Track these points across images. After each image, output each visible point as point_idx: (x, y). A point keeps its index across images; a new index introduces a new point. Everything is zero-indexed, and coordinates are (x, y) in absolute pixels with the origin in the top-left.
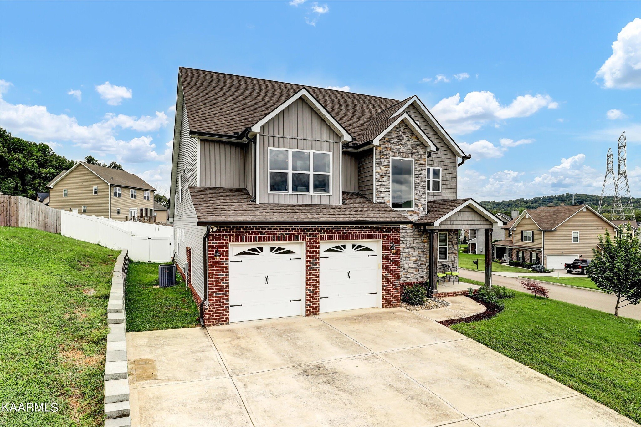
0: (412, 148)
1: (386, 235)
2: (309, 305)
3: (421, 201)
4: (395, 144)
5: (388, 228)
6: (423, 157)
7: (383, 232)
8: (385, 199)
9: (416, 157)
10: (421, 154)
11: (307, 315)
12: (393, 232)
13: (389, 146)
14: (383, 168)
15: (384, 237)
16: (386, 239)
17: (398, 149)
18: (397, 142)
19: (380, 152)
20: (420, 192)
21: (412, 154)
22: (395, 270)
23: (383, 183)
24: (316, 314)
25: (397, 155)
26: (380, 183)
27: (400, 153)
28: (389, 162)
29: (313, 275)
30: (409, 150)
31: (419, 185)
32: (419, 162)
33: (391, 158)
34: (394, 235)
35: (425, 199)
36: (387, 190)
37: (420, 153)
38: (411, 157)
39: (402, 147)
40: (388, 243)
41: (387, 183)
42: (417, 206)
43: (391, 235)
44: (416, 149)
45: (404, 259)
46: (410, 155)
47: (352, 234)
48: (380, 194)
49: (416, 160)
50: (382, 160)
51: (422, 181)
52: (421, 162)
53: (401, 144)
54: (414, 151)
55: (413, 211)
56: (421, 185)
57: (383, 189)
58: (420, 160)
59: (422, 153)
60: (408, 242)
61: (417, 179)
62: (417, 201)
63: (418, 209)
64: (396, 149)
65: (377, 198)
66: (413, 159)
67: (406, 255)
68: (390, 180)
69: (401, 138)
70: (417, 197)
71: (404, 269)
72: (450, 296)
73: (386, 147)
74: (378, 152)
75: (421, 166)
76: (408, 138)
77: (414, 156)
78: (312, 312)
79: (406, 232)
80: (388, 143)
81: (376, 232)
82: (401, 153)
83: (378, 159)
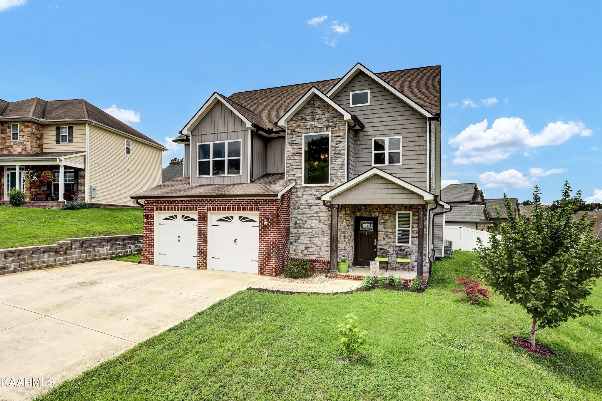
0: (328, 121)
1: (262, 208)
2: (199, 260)
3: (337, 176)
4: (308, 121)
5: (264, 201)
6: (341, 128)
7: (259, 205)
8: (296, 175)
9: (333, 129)
10: (339, 126)
11: (198, 268)
12: (268, 205)
13: (301, 124)
14: (295, 147)
15: (260, 210)
16: (262, 212)
17: (311, 125)
18: (310, 118)
19: (292, 132)
20: (338, 166)
21: (327, 127)
22: (270, 241)
23: (295, 160)
24: (203, 269)
25: (310, 131)
26: (291, 161)
27: (313, 128)
28: (301, 140)
29: (202, 238)
30: (324, 124)
31: (336, 158)
32: (336, 135)
33: (303, 135)
34: (270, 208)
35: (344, 173)
36: (299, 167)
37: (337, 125)
38: (327, 130)
39: (316, 122)
40: (264, 216)
41: (298, 160)
42: (333, 181)
43: (267, 208)
44: (332, 122)
45: (317, 235)
46: (325, 129)
47: (232, 206)
48: (290, 172)
49: (332, 133)
50: (294, 139)
51: (340, 154)
52: (339, 134)
53: (314, 119)
54: (330, 124)
55: (329, 187)
56: (339, 159)
57: (294, 167)
58: (338, 132)
59: (340, 124)
60: (321, 218)
61: (334, 152)
62: (333, 176)
63: (334, 184)
64: (308, 126)
65: (287, 176)
66: (330, 133)
67: (319, 232)
68: (302, 157)
69: (315, 114)
70: (334, 172)
71: (316, 246)
72: (352, 279)
73: (298, 126)
74: (289, 132)
75: (339, 138)
76: (323, 112)
77: (330, 129)
78: (201, 266)
79: (319, 208)
80: (300, 122)
81: (252, 205)
82: (315, 129)
83: (290, 138)
